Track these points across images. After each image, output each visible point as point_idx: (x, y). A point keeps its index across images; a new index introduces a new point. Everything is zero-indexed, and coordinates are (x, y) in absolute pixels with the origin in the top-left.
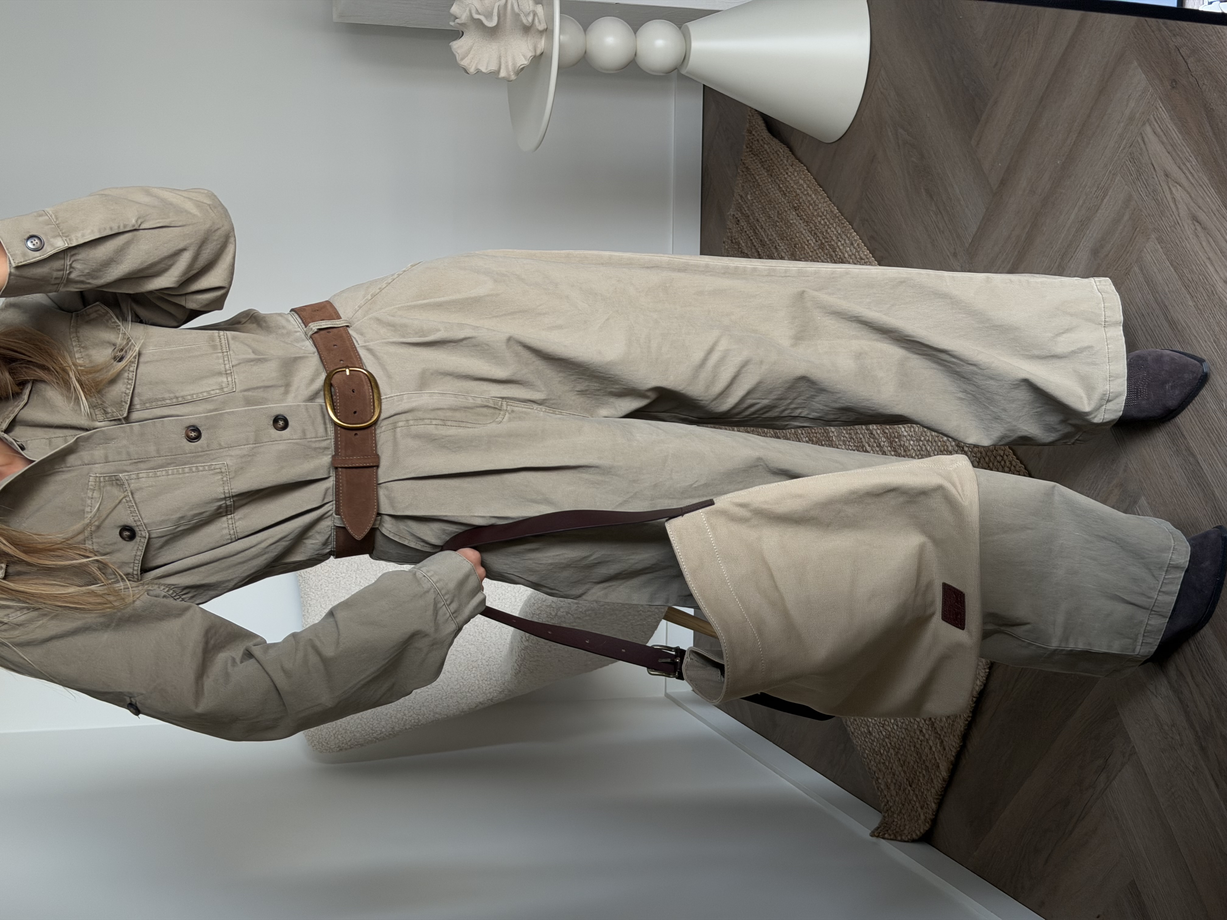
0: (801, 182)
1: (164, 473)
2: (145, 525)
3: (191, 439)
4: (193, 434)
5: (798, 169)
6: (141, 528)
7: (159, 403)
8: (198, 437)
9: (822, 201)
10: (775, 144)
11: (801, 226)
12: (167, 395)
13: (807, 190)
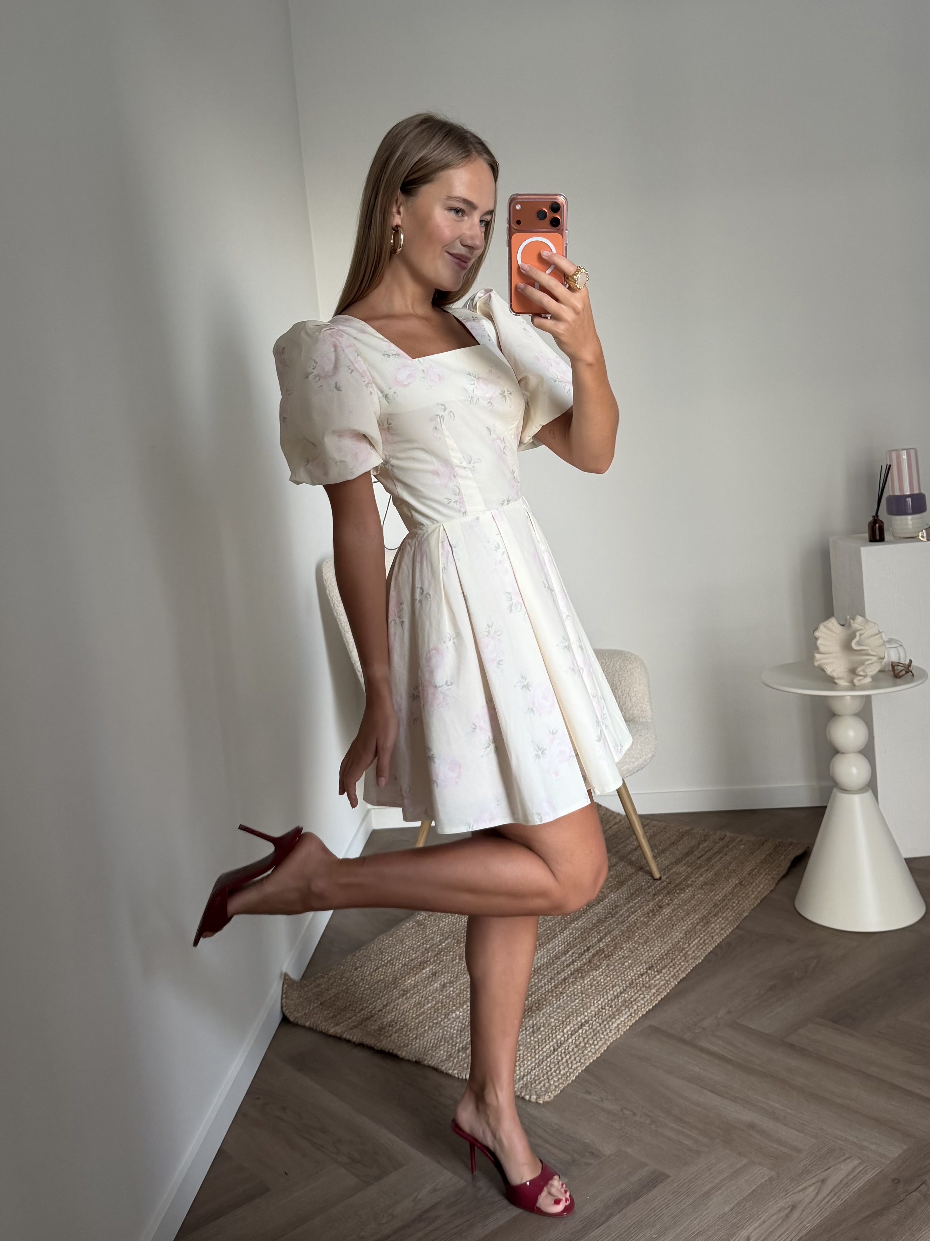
0: (762, 886)
5: (771, 882)
9: (751, 903)
10: (786, 864)
11: (728, 889)
13: (756, 890)
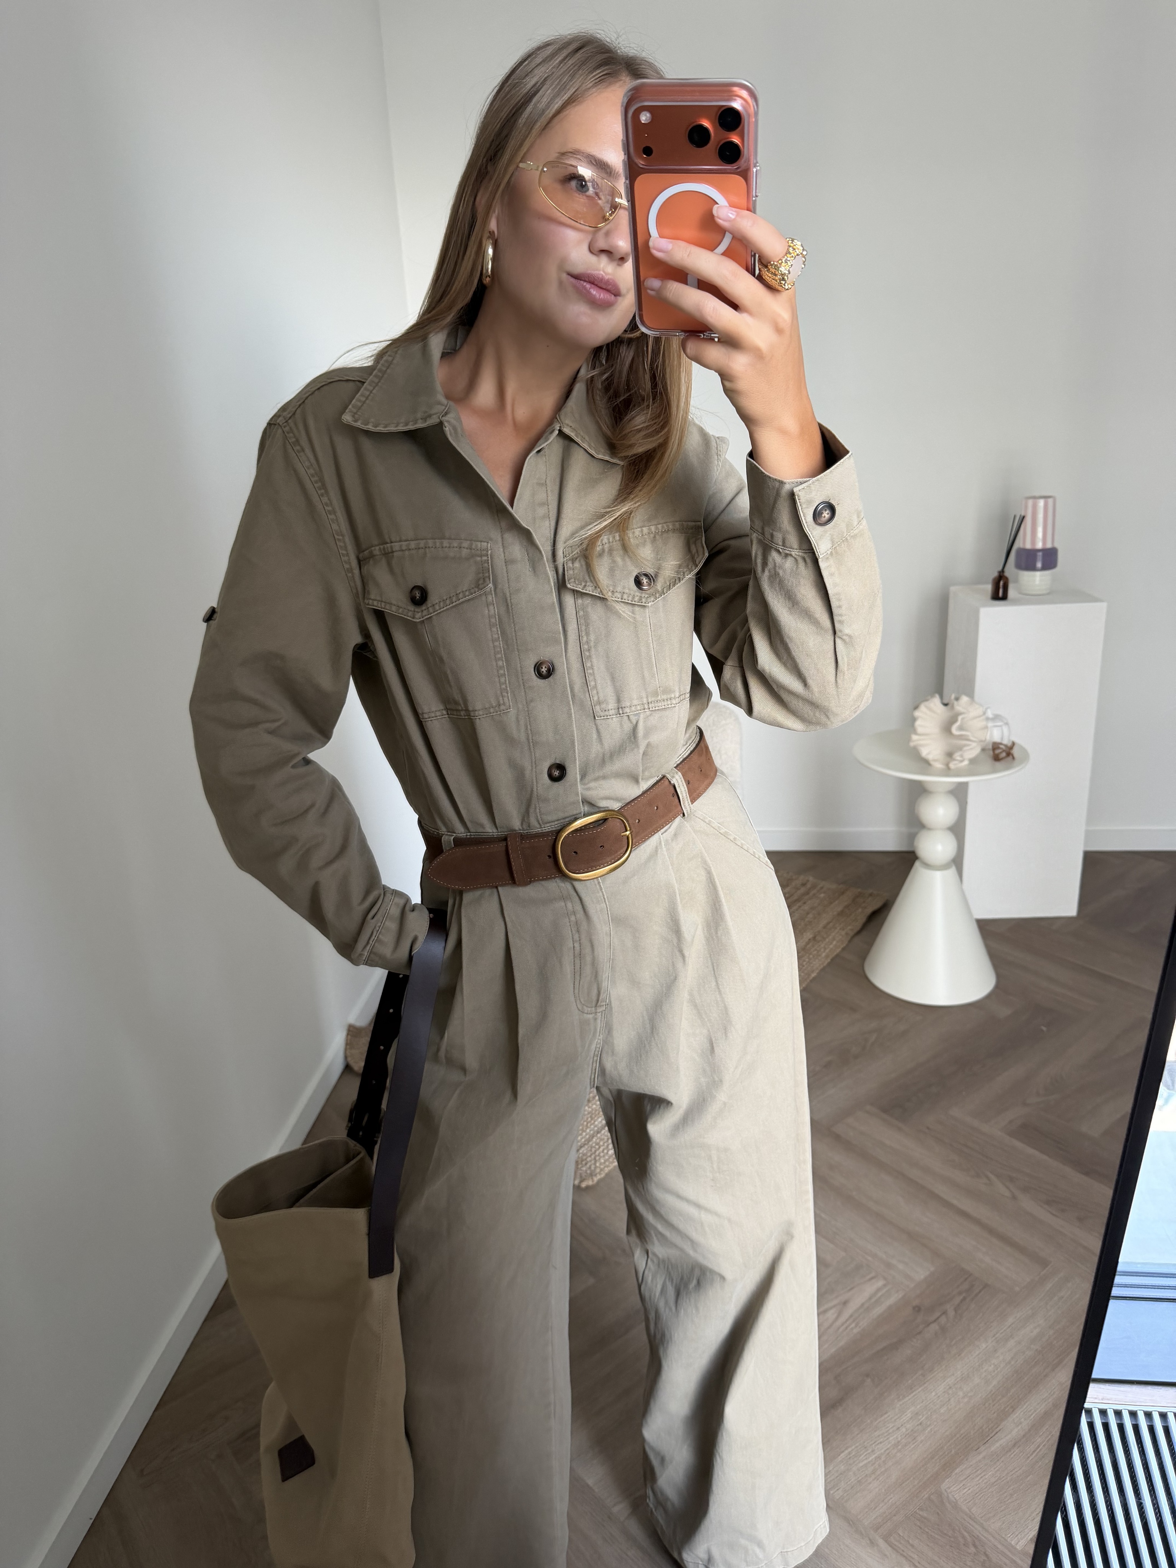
0: (835, 942)
1: (496, 636)
2: (430, 617)
3: (537, 667)
4: (544, 670)
5: (844, 939)
6: (425, 613)
7: (583, 628)
8: (540, 676)
10: (862, 919)
12: (592, 637)
13: (828, 947)
